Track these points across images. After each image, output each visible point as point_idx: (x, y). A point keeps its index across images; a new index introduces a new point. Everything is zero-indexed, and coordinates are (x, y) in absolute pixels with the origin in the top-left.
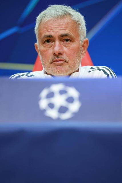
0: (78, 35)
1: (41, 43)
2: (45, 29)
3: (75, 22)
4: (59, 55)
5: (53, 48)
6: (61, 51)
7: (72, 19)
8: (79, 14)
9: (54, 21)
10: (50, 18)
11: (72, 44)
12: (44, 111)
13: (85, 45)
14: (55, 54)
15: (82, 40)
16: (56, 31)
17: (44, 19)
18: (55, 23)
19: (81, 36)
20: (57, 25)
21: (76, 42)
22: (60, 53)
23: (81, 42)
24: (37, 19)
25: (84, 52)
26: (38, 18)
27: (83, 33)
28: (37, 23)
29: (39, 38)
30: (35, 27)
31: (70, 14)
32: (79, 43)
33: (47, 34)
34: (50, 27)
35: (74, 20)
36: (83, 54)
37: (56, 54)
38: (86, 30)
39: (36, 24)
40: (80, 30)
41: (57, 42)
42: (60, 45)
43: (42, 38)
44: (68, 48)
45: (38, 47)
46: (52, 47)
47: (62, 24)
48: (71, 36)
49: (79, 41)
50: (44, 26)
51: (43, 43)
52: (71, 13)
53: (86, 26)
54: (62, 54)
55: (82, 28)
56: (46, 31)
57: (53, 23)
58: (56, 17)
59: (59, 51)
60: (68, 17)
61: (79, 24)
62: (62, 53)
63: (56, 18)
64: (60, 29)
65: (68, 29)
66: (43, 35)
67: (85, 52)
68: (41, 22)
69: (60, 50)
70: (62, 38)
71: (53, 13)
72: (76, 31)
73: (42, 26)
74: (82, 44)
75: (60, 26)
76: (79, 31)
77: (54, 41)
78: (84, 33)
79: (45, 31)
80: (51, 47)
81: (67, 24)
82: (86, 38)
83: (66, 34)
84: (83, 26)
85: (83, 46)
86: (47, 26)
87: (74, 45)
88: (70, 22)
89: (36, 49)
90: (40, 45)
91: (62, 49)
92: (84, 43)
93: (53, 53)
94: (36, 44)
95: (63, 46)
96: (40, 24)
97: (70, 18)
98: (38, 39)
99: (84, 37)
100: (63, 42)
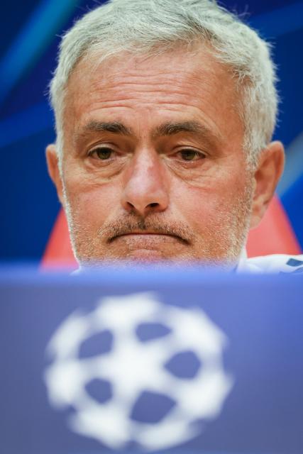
0: (241, 129)
1: (74, 151)
2: (95, 96)
3: (230, 73)
4: (147, 214)
5: (126, 181)
6: (158, 197)
7: (219, 56)
8: (252, 34)
9: (136, 61)
10: (120, 49)
11: (208, 168)
12: (71, 410)
13: (270, 170)
14: (130, 207)
15: (255, 147)
16: (143, 105)
17: (95, 49)
18: (141, 72)
19: (254, 133)
20: (151, 79)
21: (229, 158)
22: (154, 207)
23: (249, 158)
24: (63, 44)
25: (261, 199)
26: (70, 41)
27: (264, 119)
28: (61, 61)
29: (65, 126)
30: (52, 77)
31: (210, 35)
32: (242, 165)
33: (104, 115)
34: (118, 88)
35: (228, 61)
36: (257, 209)
37: (137, 207)
38: (275, 105)
39: (60, 65)
40: (248, 109)
41: (145, 157)
42: (157, 171)
43: (82, 131)
44: (192, 183)
45: (60, 164)
46: (120, 176)
47: (170, 76)
48: (207, 131)
49: (242, 153)
50: (91, 80)
51: (83, 153)
52: (216, 28)
53: (278, 86)
54: (163, 210)
55: (258, 99)
56: (99, 105)
57: (133, 72)
58: (147, 45)
59: (152, 195)
60: (202, 48)
61: (248, 81)
62: (162, 204)
63: (149, 48)
64: (161, 99)
65: (195, 101)
66: (86, 118)
67: (266, 202)
68: (79, 59)
69: (153, 190)
70: (166, 137)
71: (137, 26)
72: (232, 111)
73: (84, 79)
74: (254, 169)
75: (161, 87)
76: (244, 112)
77: (131, 148)
78: (266, 121)
79: (96, 101)
80: (118, 173)
81: (196, 77)
82: (275, 138)
83: (188, 123)
84: (264, 89)
85: (259, 175)
86: (104, 83)
87: (218, 172)
88: (208, 69)
89: (50, 171)
90: (71, 158)
91: (162, 187)
92: (265, 164)
93: (125, 201)
94: (50, 148)
95: (169, 174)
96: (74, 66)
97: (209, 51)
98: (60, 134)
99: (267, 137)
100: (169, 156)
